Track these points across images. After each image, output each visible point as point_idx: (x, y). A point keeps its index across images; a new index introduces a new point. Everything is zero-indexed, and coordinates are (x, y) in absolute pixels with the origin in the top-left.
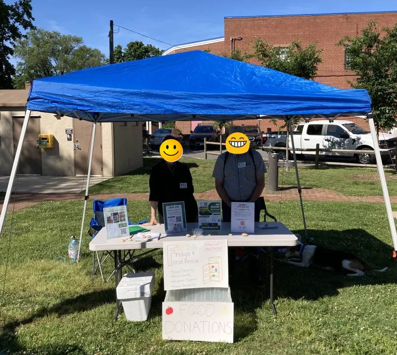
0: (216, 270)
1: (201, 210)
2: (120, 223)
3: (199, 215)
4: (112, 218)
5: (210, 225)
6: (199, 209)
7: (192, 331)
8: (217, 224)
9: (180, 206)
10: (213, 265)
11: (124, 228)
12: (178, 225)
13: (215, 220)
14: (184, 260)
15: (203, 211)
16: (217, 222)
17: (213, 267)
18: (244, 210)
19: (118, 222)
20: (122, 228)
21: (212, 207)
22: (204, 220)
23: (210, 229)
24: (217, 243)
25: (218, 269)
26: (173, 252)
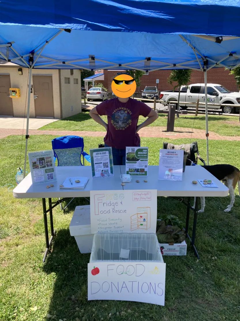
0: (144, 219)
1: (128, 156)
2: (47, 168)
3: (126, 161)
4: (38, 163)
5: (137, 170)
6: (126, 155)
7: (120, 291)
8: (144, 170)
9: (107, 152)
10: (141, 215)
11: (51, 173)
12: (105, 171)
13: (142, 166)
14: (111, 210)
15: (131, 156)
16: (143, 168)
17: (141, 217)
18: (172, 157)
19: (45, 167)
20: (49, 173)
21: (139, 153)
22: (131, 166)
23: (137, 175)
24: (146, 193)
25: (146, 219)
26: (101, 201)
